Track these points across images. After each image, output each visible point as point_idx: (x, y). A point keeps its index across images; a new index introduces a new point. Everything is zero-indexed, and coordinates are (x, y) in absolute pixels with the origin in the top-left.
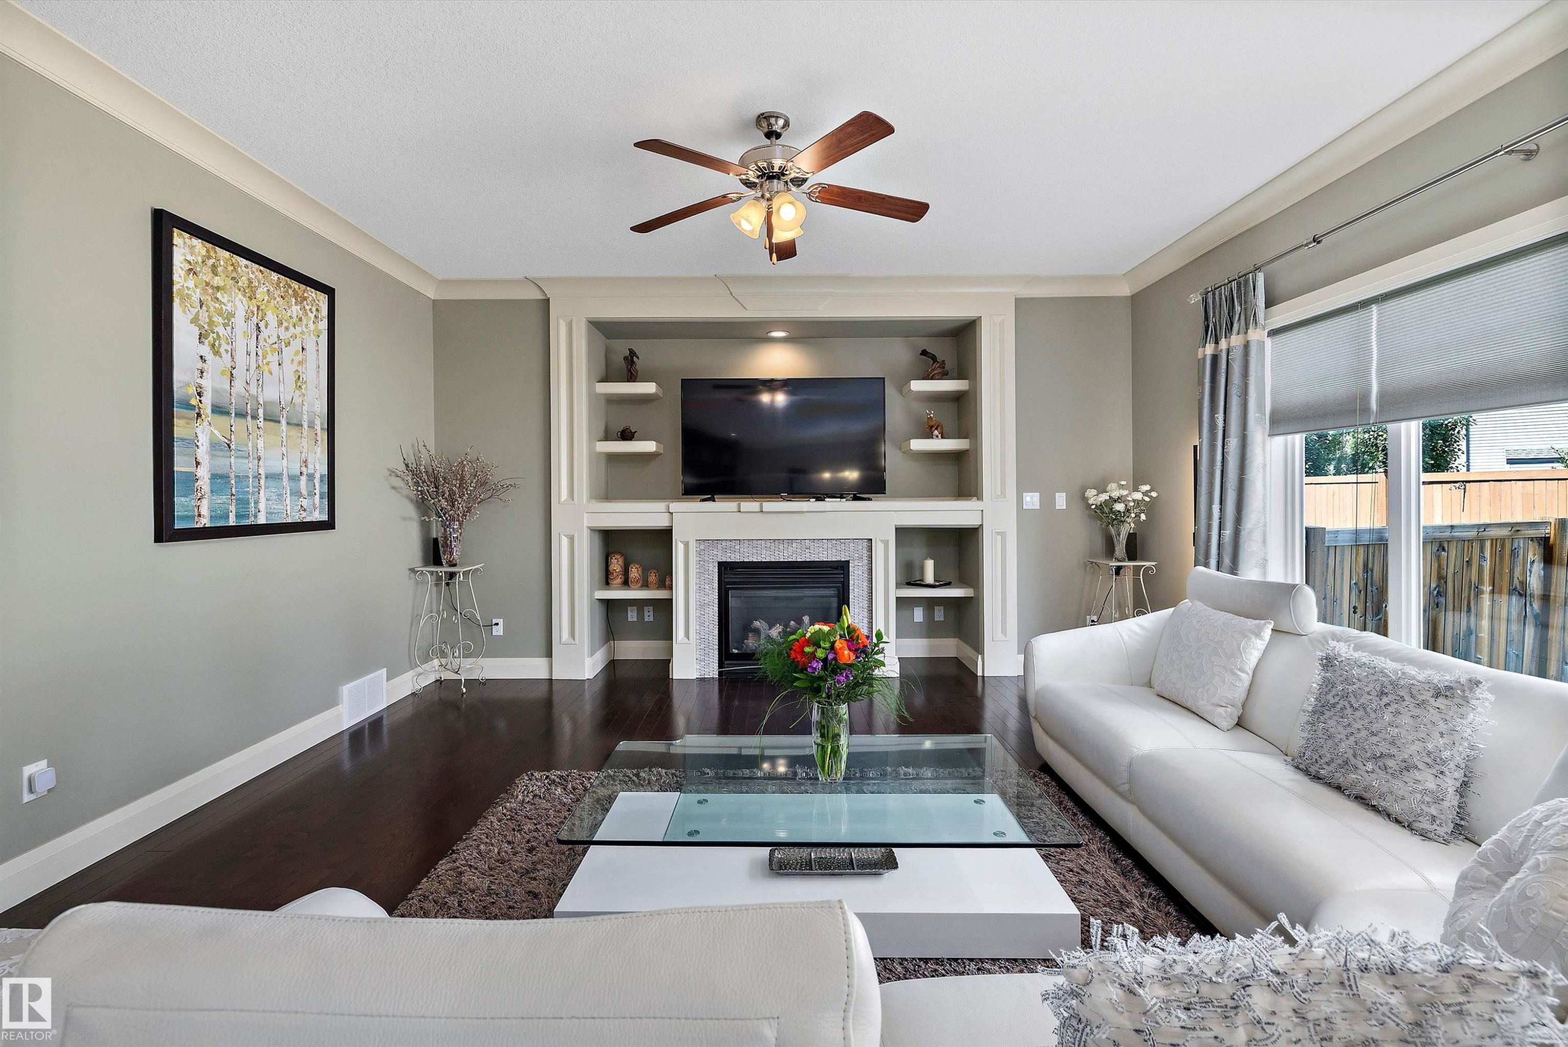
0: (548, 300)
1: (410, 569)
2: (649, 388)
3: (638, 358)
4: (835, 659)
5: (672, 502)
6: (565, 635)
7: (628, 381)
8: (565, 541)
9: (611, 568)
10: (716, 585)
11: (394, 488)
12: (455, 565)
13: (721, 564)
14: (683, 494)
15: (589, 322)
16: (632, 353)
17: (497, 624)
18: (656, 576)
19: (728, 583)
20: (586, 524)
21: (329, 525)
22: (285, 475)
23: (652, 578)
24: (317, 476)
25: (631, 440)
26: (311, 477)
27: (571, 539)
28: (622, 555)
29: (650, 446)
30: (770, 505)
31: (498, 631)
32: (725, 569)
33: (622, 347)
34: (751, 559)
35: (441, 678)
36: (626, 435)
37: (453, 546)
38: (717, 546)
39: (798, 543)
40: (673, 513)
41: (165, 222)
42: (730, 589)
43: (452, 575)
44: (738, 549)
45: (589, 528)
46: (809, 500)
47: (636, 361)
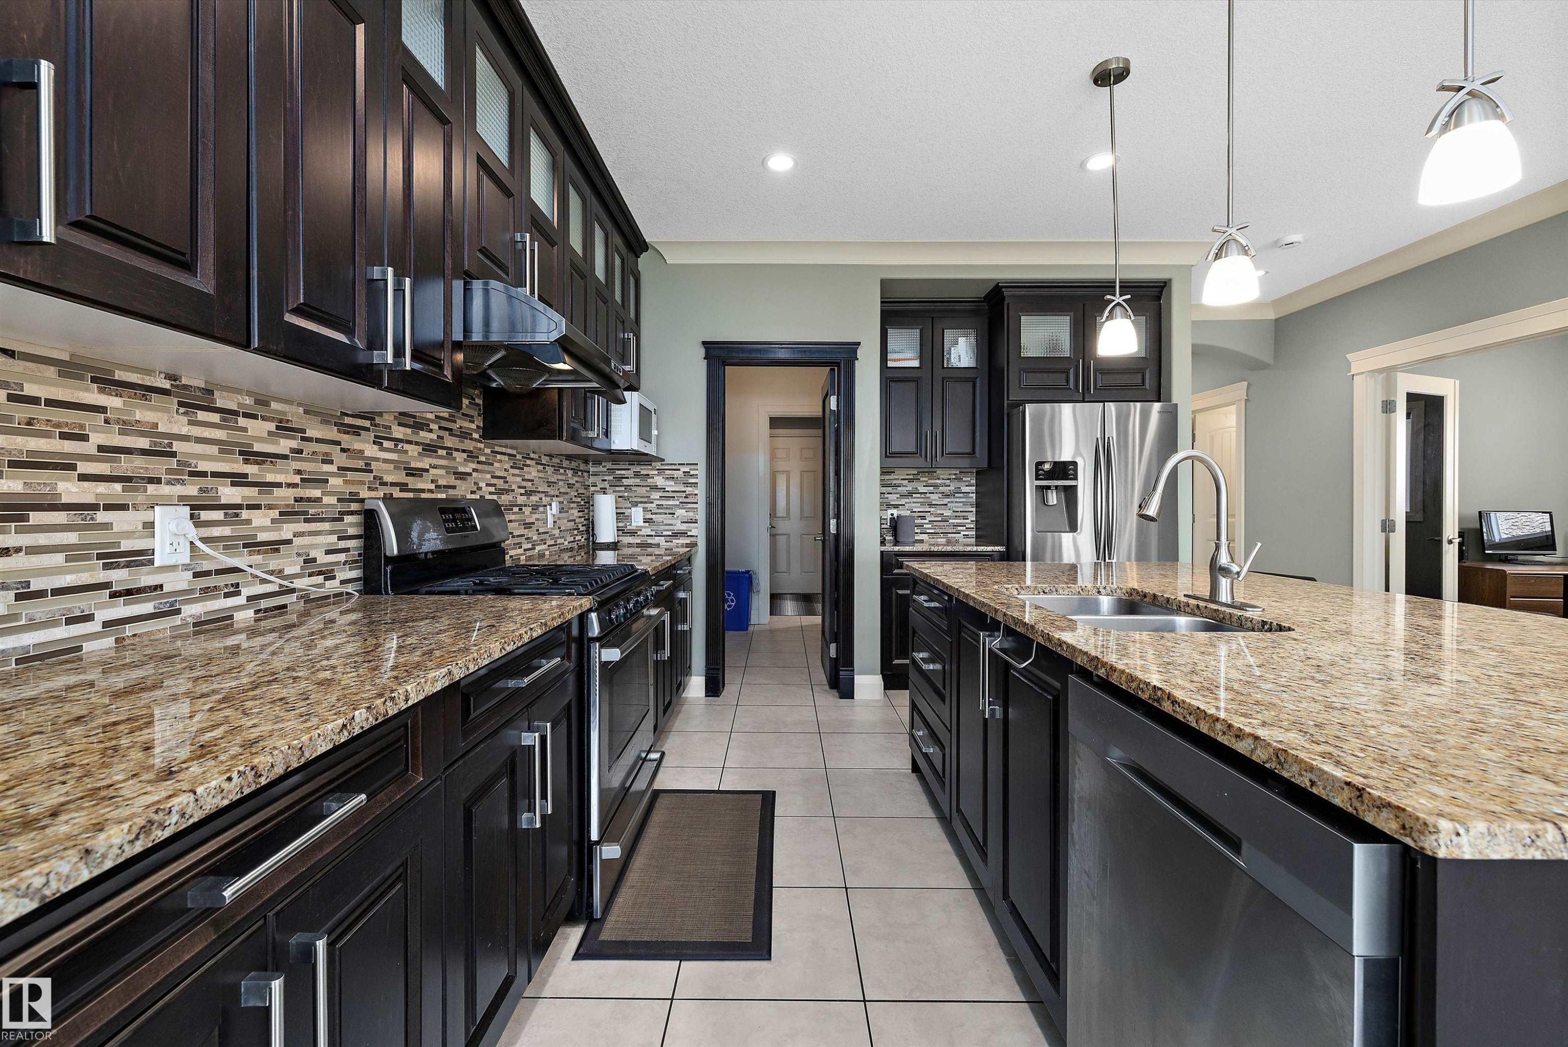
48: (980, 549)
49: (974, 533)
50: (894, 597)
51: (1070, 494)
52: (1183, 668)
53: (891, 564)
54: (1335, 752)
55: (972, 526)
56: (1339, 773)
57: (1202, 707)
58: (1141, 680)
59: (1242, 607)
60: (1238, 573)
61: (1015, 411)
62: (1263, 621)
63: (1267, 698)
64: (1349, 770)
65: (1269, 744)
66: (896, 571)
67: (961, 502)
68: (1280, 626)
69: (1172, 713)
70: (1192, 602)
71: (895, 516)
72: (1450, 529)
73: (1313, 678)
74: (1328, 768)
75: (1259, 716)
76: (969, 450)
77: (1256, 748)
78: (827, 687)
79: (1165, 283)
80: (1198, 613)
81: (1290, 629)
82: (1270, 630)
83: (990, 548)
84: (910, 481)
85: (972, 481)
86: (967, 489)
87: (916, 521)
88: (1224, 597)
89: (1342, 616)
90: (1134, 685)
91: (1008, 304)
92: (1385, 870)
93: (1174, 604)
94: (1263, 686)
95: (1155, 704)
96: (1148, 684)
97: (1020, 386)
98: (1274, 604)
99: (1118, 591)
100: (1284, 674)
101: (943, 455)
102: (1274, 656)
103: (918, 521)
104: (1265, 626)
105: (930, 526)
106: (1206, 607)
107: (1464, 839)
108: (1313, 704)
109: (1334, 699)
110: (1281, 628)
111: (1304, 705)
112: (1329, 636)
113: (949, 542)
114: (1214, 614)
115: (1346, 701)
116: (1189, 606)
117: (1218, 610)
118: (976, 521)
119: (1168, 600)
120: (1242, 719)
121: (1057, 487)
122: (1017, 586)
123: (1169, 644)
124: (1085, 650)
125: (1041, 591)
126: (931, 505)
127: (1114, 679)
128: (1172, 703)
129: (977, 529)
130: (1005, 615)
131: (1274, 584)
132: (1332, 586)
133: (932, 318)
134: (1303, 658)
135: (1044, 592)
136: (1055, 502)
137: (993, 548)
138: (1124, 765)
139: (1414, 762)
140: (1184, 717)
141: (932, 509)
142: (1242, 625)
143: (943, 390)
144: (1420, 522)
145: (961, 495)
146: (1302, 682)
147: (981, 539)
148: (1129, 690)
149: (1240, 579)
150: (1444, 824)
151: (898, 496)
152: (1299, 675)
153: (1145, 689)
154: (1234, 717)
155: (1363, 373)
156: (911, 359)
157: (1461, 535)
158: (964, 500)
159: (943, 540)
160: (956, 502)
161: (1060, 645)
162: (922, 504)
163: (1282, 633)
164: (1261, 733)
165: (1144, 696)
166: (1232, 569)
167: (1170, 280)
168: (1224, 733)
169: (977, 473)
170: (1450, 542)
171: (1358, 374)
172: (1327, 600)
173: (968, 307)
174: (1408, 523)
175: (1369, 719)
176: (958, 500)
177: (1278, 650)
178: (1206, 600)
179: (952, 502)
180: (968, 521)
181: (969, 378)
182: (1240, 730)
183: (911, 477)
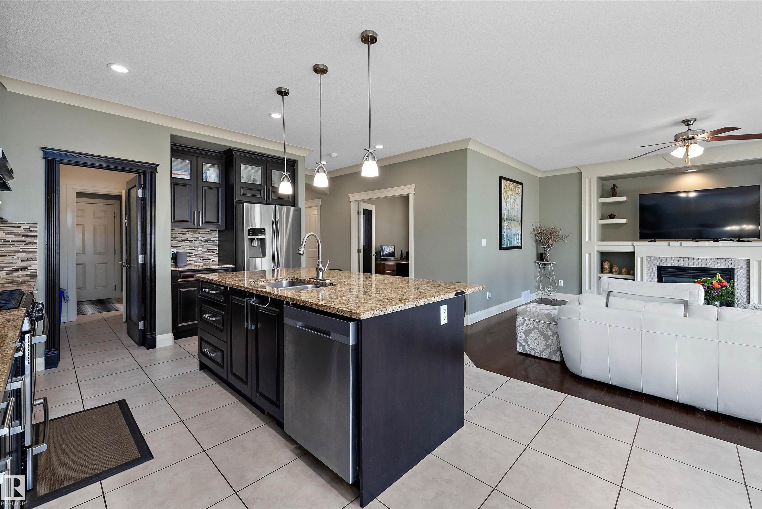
0: (582, 172)
1: (534, 262)
2: (624, 199)
3: (617, 187)
4: (713, 287)
5: (635, 242)
6: (587, 288)
7: (612, 197)
8: (587, 255)
9: (604, 266)
10: (656, 275)
11: (531, 237)
12: (548, 261)
13: (659, 267)
14: (639, 239)
15: (598, 178)
16: (615, 186)
17: (561, 282)
18: (625, 270)
19: (663, 274)
20: (596, 249)
21: (521, 247)
22: (515, 235)
23: (624, 271)
24: (520, 234)
25: (614, 219)
27: (590, 255)
28: (609, 261)
29: (624, 221)
30: (685, 243)
31: (561, 284)
32: (661, 268)
33: (610, 184)
34: (675, 265)
35: (541, 297)
36: (612, 217)
37: (547, 255)
38: (658, 259)
39: (703, 259)
40: (635, 246)
41: (501, 178)
42: (664, 277)
43: (546, 264)
44: (668, 261)
45: (597, 251)
46: (709, 242)
47: (616, 189)
48: (221, 266)
49: (217, 259)
50: (178, 293)
51: (262, 241)
52: (315, 297)
53: (177, 277)
54: (347, 307)
55: (216, 256)
56: (348, 310)
57: (322, 304)
58: (307, 301)
59: (325, 280)
60: (324, 270)
61: (238, 205)
62: (331, 283)
63: (334, 300)
64: (349, 309)
65: (336, 308)
66: (180, 280)
67: (211, 245)
68: (335, 284)
69: (315, 308)
70: (312, 280)
71: (175, 252)
72: (373, 252)
73: (343, 295)
74: (346, 309)
75: (333, 304)
76: (216, 221)
77: (333, 310)
78: (137, 346)
79: (296, 161)
80: (314, 283)
81: (337, 285)
82: (332, 286)
83: (228, 266)
84: (183, 234)
85: (216, 235)
86: (214, 239)
87: (188, 255)
88: (320, 278)
89: (348, 280)
90: (304, 303)
91: (235, 158)
92: (355, 327)
93: (307, 281)
94: (333, 298)
95: (311, 307)
96: (308, 302)
97: (241, 194)
98: (333, 278)
99: (288, 279)
100: (337, 295)
101: (203, 223)
102: (334, 291)
103: (189, 254)
104: (331, 285)
105: (195, 257)
106: (316, 281)
107: (365, 315)
108: (343, 300)
109: (347, 298)
110: (335, 285)
111: (341, 300)
112: (345, 285)
113: (205, 264)
114: (318, 283)
115: (348, 298)
116: (311, 281)
117: (319, 282)
118: (218, 253)
119: (305, 280)
120: (330, 305)
121: (257, 239)
122: (254, 280)
123: (310, 292)
124: (289, 296)
125: (262, 281)
126: (195, 246)
127: (299, 303)
128: (315, 305)
129: (219, 257)
130: (257, 290)
131: (332, 273)
132: (346, 272)
133: (197, 157)
134: (340, 291)
135: (263, 282)
136: (257, 245)
137: (229, 265)
138: (302, 327)
139: (359, 306)
140: (318, 308)
141: (196, 248)
142: (325, 285)
143: (203, 192)
144: (367, 249)
145: (211, 241)
146: (341, 296)
147: (221, 262)
148: (303, 305)
149: (325, 272)
150: (362, 313)
151: (177, 242)
152: (340, 295)
153: (308, 303)
154: (329, 305)
155: (353, 201)
156: (186, 175)
157: (376, 253)
158: (212, 244)
159: (201, 263)
160: (208, 245)
161: (281, 297)
162: (191, 246)
163: (336, 286)
164: (334, 306)
165: (307, 305)
166: (323, 269)
167: (298, 160)
168: (327, 309)
169: (219, 231)
170: (373, 255)
171: (352, 201)
172: (345, 276)
173: (215, 154)
174: (364, 249)
175: (353, 301)
176: (209, 244)
177: (335, 290)
178: (315, 279)
179: (206, 245)
180: (215, 254)
181: (216, 188)
182: (330, 307)
183: (184, 232)
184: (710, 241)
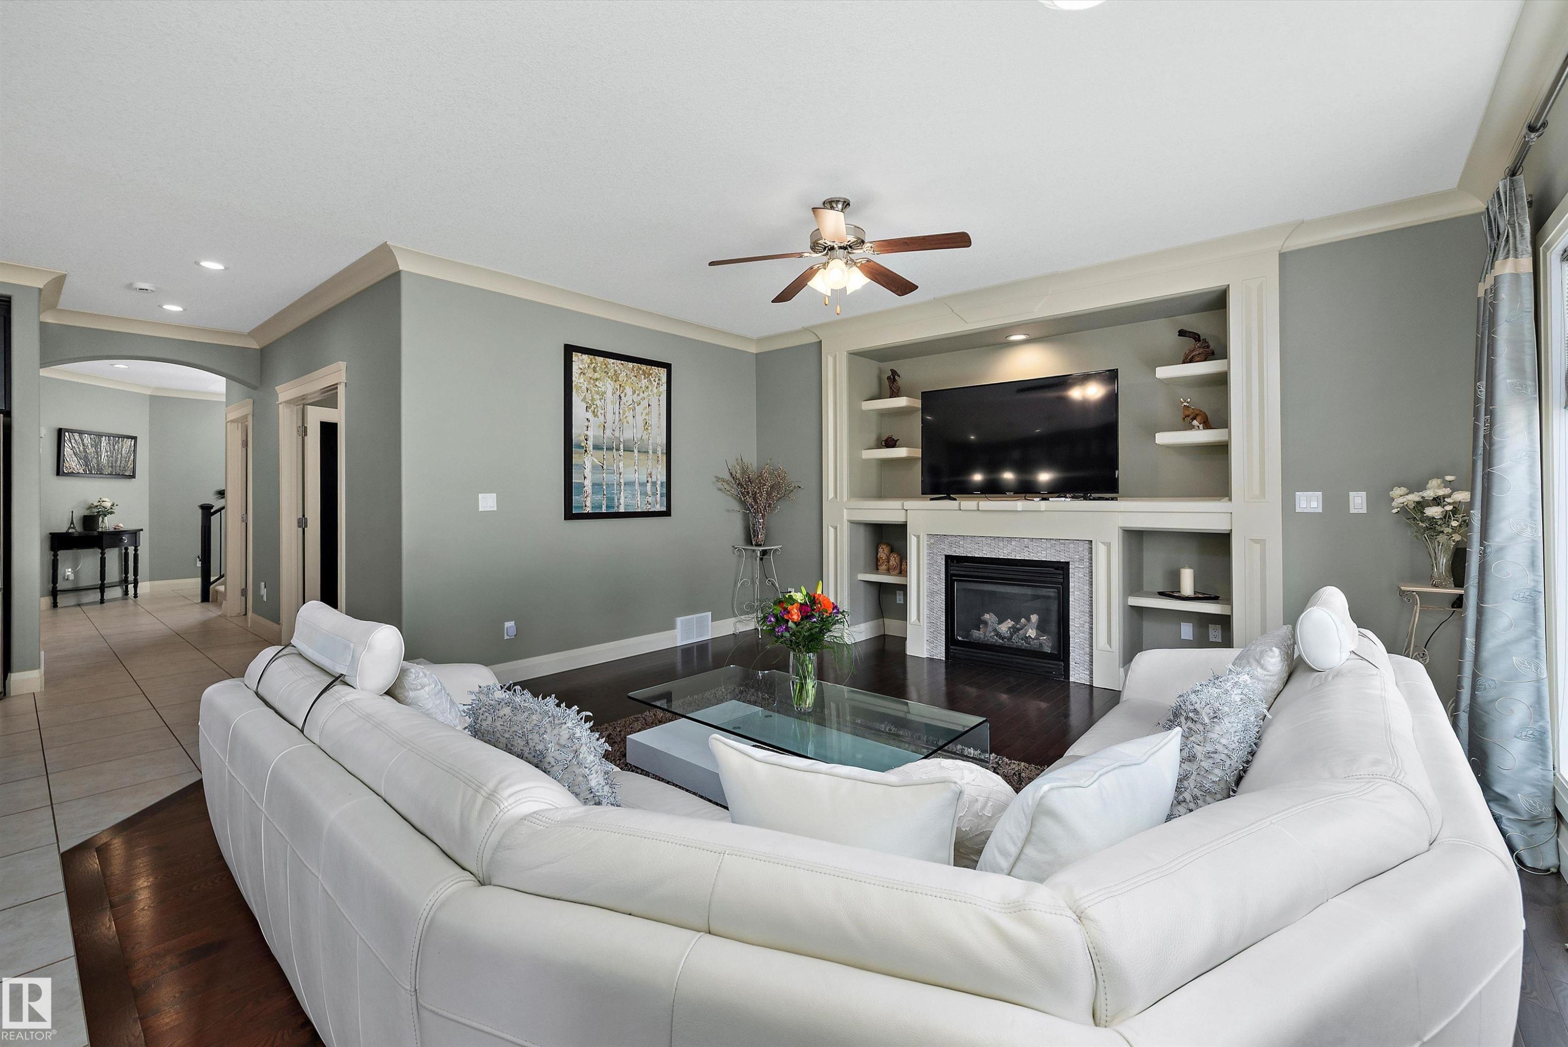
0: (821, 342)
2: (906, 402)
5: (907, 501)
8: (831, 530)
9: (879, 555)
10: (944, 575)
11: (721, 489)
13: (948, 558)
14: (922, 494)
15: (850, 353)
16: (894, 373)
19: (953, 575)
20: (846, 516)
21: (667, 513)
22: (637, 483)
25: (894, 447)
26: (654, 484)
27: (836, 529)
30: (985, 504)
32: (951, 561)
34: (974, 555)
36: (890, 443)
37: (760, 531)
38: (946, 541)
39: (1018, 541)
40: (907, 510)
41: (569, 350)
42: (956, 580)
43: (767, 552)
44: (962, 544)
45: (848, 521)
46: (1033, 500)
47: (898, 380)
79: (9, 299)
167: (11, 297)
184: (1035, 499)
